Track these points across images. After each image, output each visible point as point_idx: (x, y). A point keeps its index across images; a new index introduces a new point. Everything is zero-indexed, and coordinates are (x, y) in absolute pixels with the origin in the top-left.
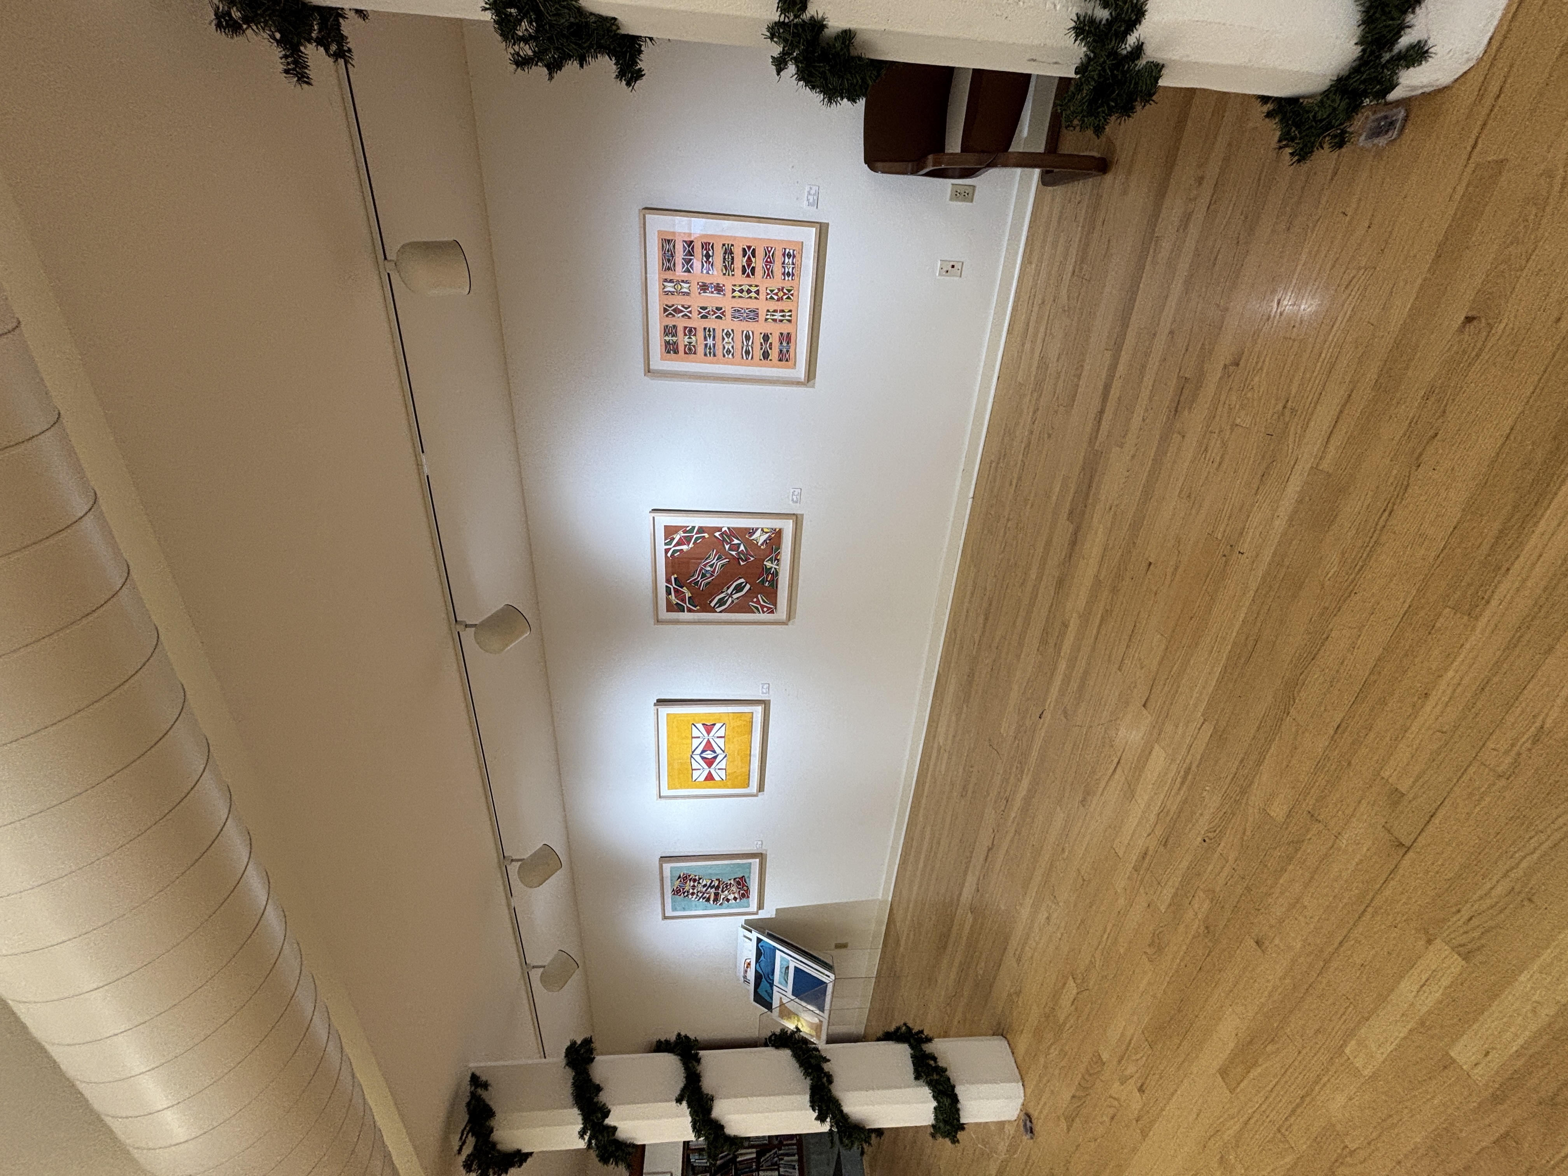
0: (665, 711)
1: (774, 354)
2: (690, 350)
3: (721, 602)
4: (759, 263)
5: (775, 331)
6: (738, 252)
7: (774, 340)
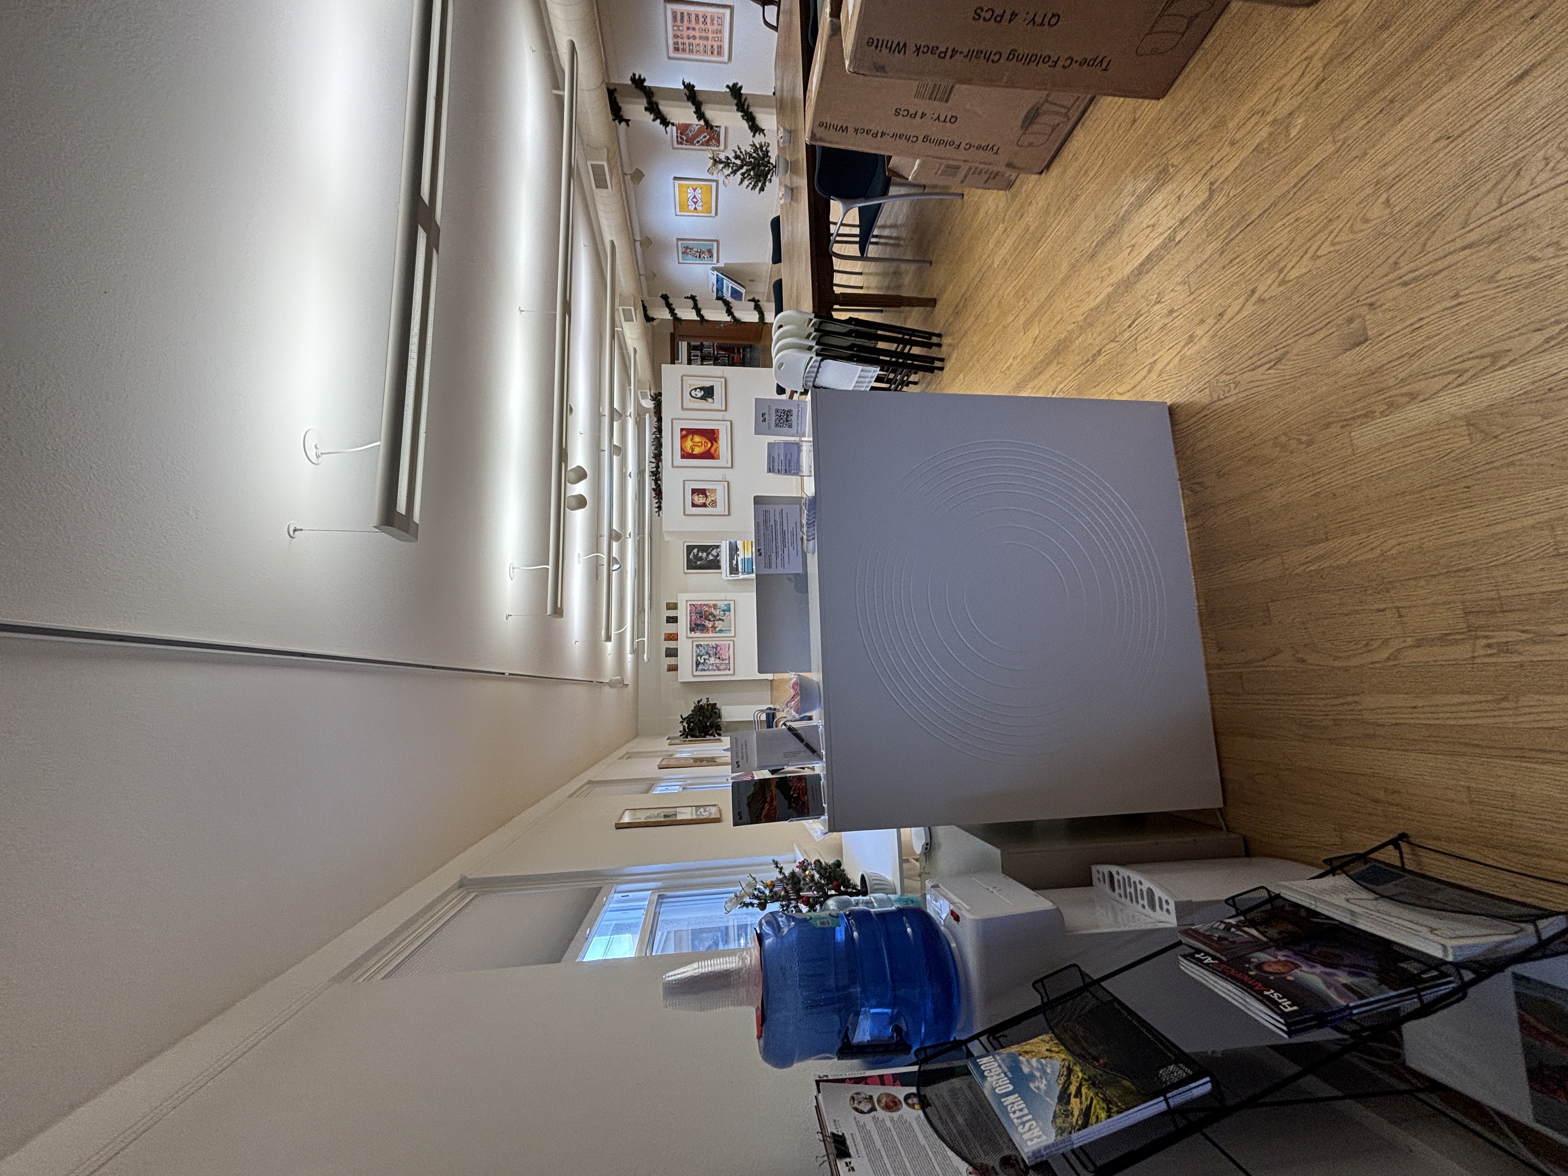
0: (677, 182)
1: (715, 52)
2: (684, 50)
3: (698, 142)
4: (708, 21)
5: (716, 45)
6: (700, 17)
7: (715, 47)
